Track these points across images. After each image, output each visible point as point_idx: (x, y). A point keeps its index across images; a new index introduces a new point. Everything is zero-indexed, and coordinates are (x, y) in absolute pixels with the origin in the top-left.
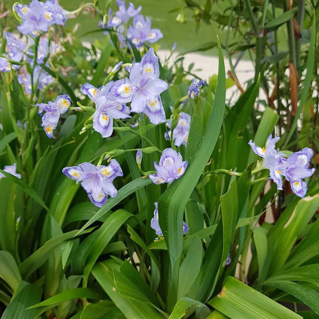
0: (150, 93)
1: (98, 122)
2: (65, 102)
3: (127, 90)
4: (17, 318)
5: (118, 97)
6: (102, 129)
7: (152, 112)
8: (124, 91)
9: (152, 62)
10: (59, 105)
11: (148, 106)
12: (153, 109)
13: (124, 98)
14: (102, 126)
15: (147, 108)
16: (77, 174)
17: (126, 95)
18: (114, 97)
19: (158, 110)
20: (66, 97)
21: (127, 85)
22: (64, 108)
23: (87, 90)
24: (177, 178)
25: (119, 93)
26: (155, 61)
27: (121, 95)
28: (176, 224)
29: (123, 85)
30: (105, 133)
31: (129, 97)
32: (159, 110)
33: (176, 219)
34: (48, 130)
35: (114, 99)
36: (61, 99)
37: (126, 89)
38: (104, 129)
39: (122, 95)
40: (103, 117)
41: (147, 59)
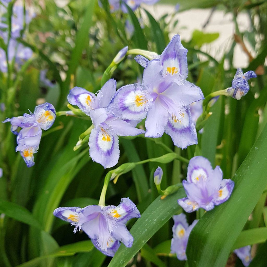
0: (174, 102)
1: (97, 145)
2: (48, 114)
3: (139, 102)
5: (125, 111)
6: (103, 156)
7: (177, 130)
8: (134, 104)
9: (177, 55)
10: (40, 118)
11: (171, 123)
12: (178, 126)
13: (135, 113)
14: (102, 151)
15: (170, 125)
16: (75, 216)
17: (138, 108)
18: (120, 112)
19: (185, 127)
20: (48, 107)
21: (139, 93)
22: (46, 122)
23: (76, 97)
25: (127, 105)
26: (182, 54)
27: (130, 108)
29: (132, 93)
30: (108, 162)
31: (141, 112)
32: (187, 128)
34: (27, 155)
35: (120, 113)
36: (42, 110)
37: (138, 100)
38: (106, 156)
39: (132, 109)
40: (104, 138)
41: (170, 52)
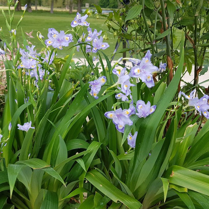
1: (123, 88)
2: (103, 80)
3: (139, 71)
4: (48, 208)
5: (134, 75)
7: (148, 82)
8: (137, 72)
12: (148, 80)
13: (137, 75)
14: (125, 90)
19: (151, 80)
21: (138, 69)
24: (150, 114)
28: (149, 138)
29: (136, 69)
33: (150, 135)
36: (101, 78)
39: (136, 74)
